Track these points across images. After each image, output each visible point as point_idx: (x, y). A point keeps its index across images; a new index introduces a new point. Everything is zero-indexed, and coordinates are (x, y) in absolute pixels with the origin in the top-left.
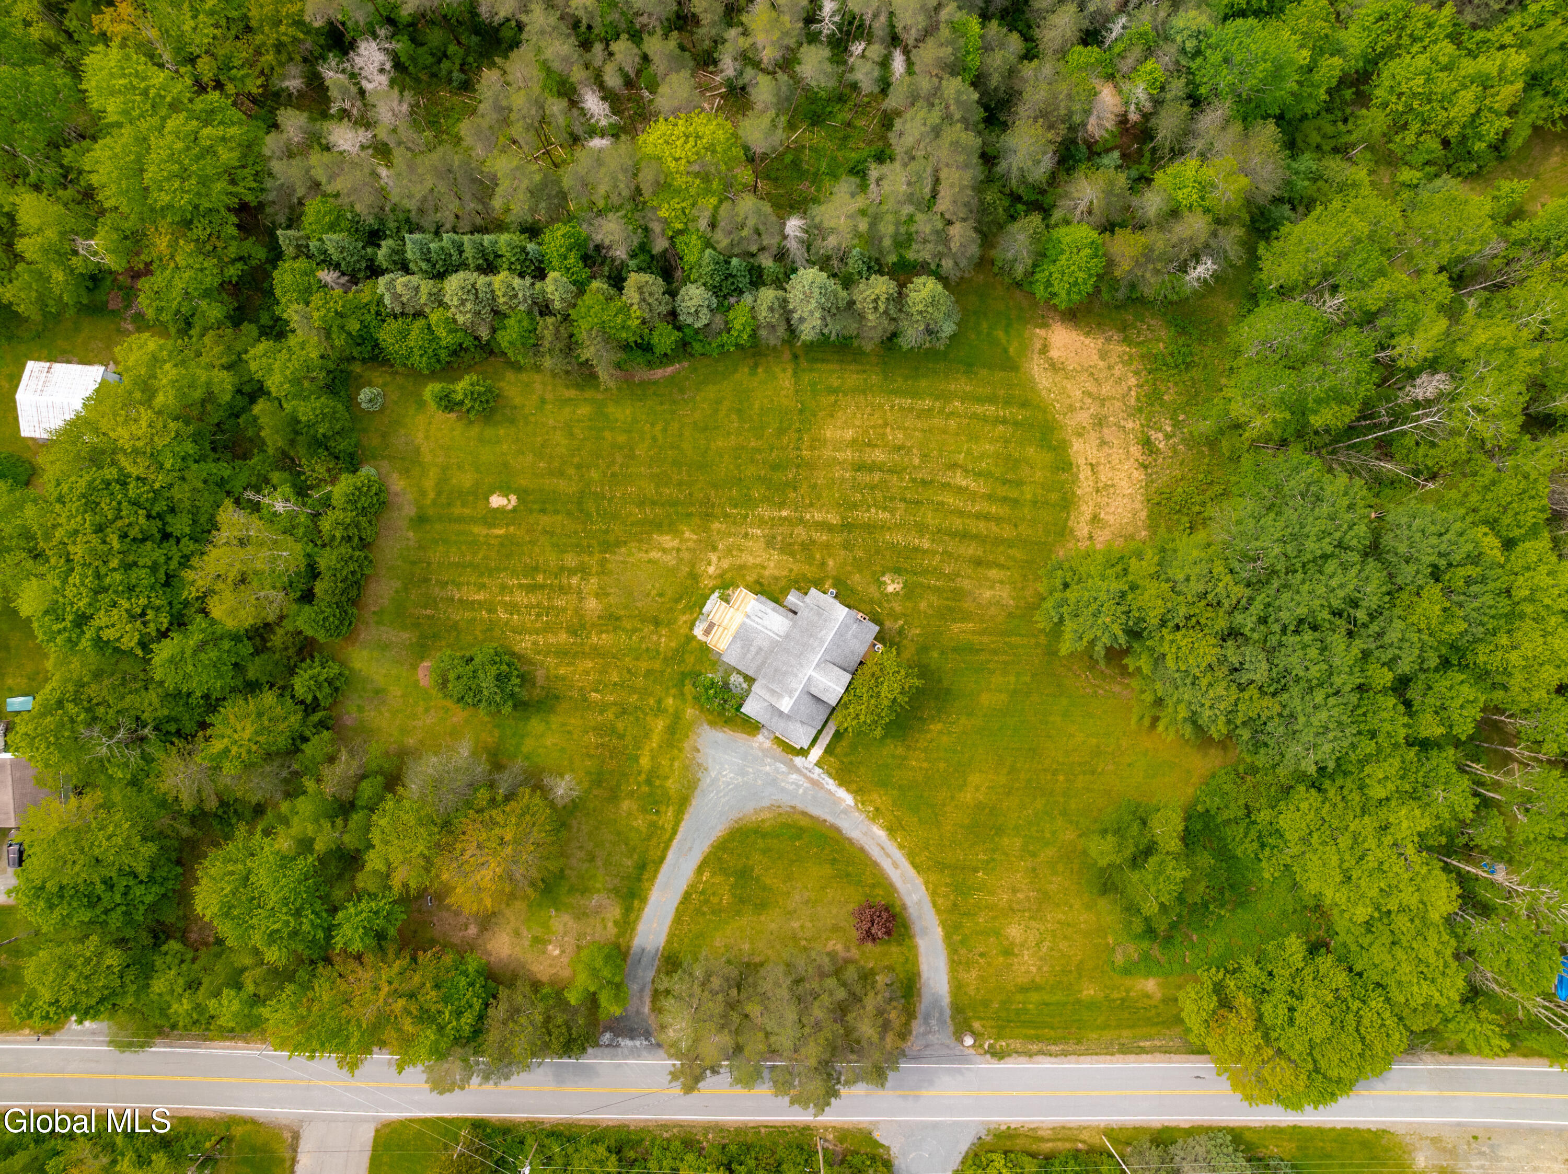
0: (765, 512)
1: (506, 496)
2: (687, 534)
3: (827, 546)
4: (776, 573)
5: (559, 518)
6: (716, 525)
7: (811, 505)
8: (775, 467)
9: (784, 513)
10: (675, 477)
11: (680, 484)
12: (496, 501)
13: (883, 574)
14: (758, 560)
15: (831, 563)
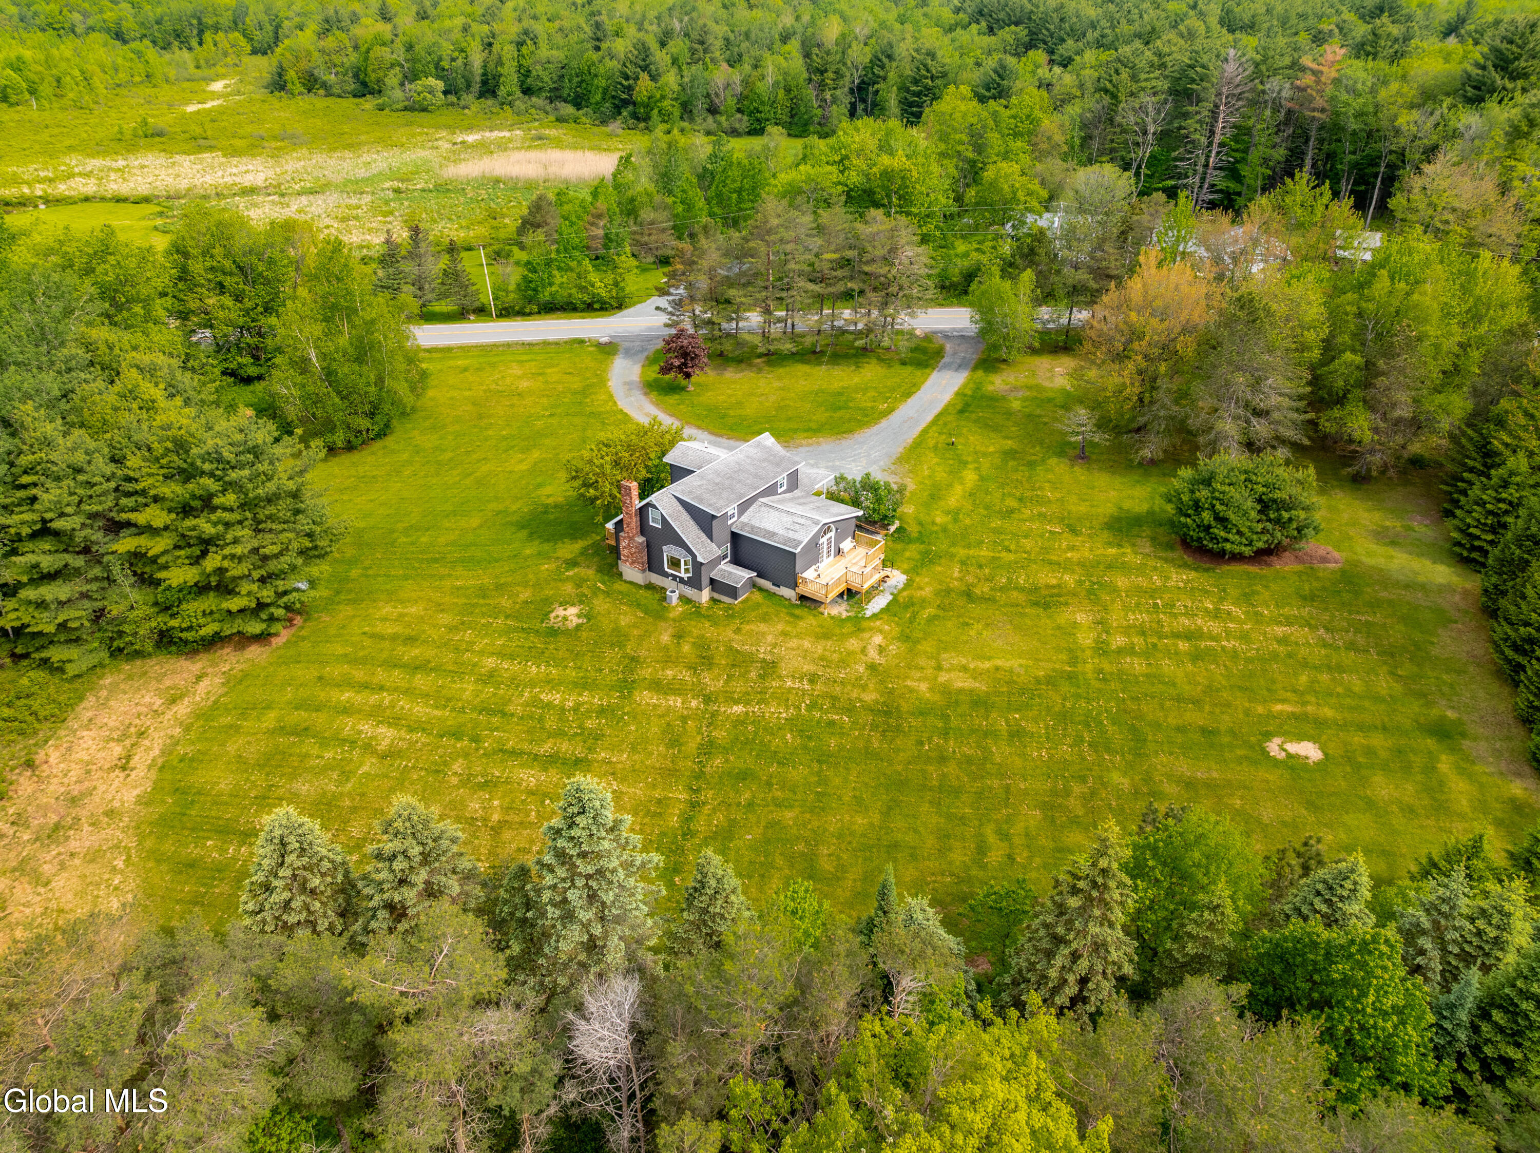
0: (775, 712)
1: (1290, 756)
2: (923, 687)
3: (668, 660)
4: (763, 627)
5: (1172, 721)
6: (870, 697)
7: (684, 719)
8: (744, 776)
9: (738, 709)
10: (951, 769)
11: (943, 759)
12: (1310, 751)
13: (578, 627)
14: (793, 643)
15: (666, 638)
